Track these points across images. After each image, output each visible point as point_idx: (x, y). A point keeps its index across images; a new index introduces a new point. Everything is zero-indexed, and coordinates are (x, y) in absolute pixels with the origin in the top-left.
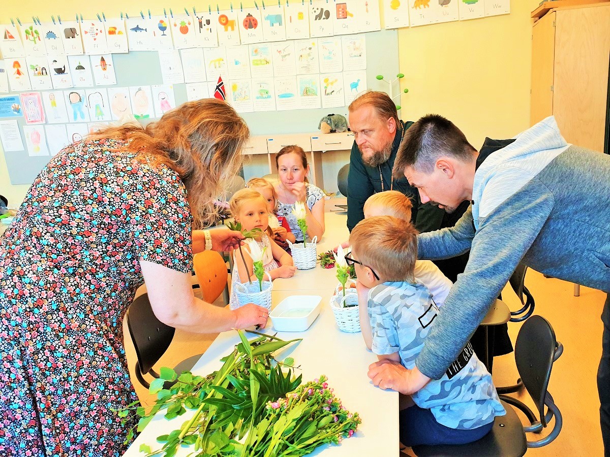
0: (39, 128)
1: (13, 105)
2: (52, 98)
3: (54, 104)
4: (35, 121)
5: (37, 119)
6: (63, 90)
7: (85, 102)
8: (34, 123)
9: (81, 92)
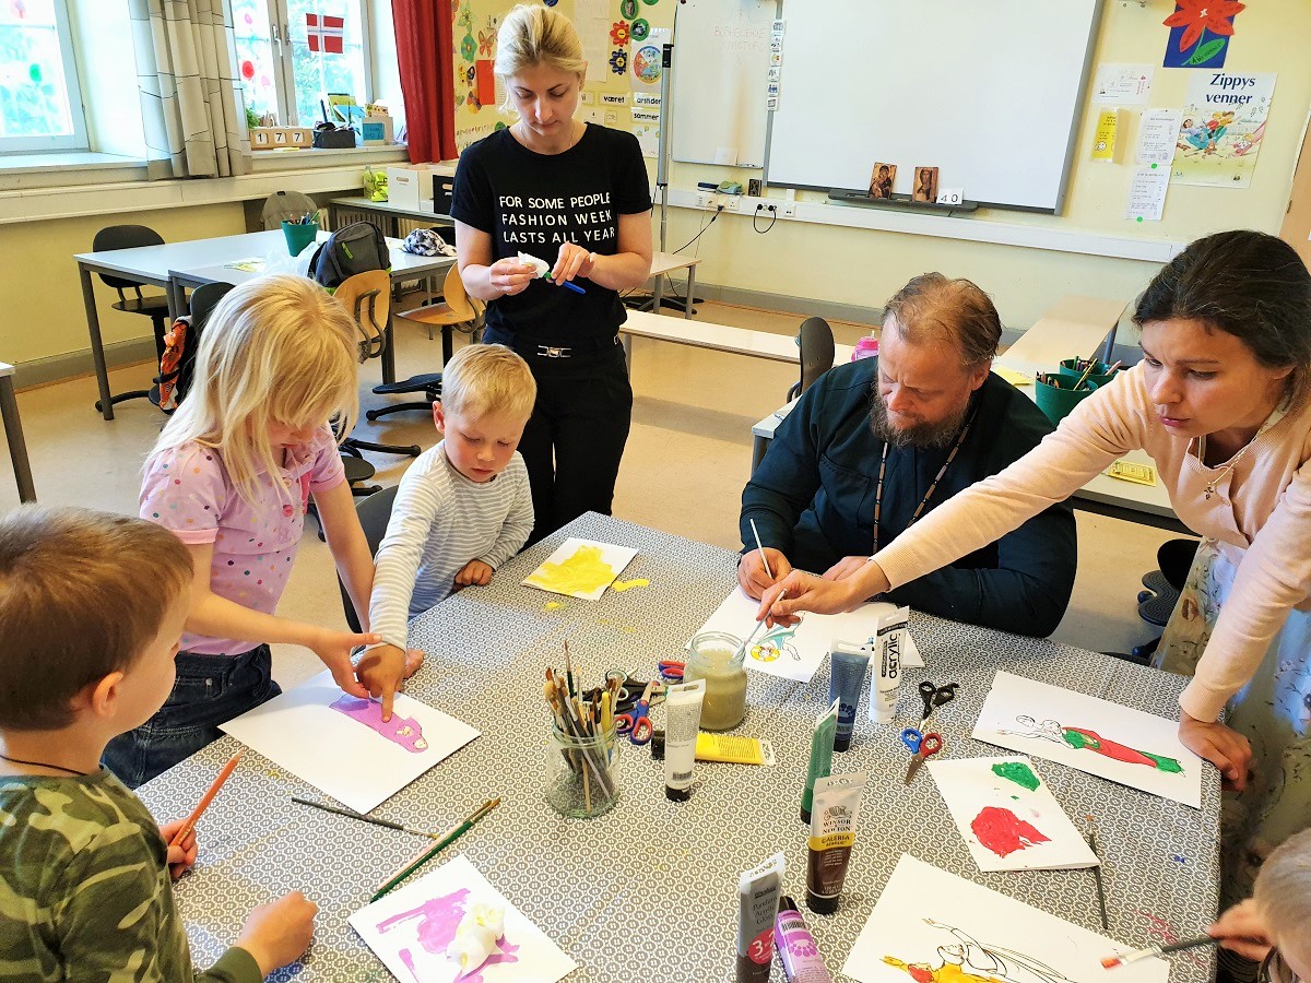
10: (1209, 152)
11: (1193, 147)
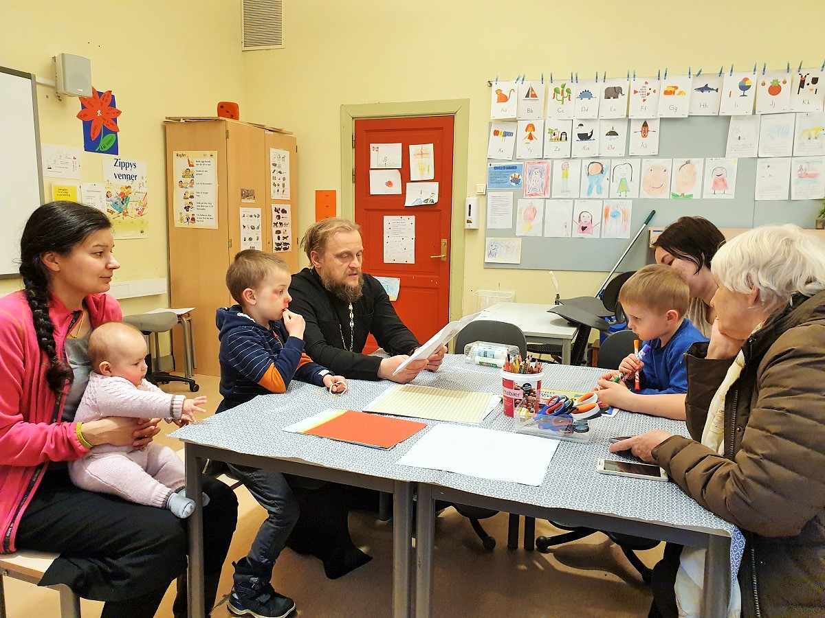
0: (539, 204)
1: (513, 175)
2: (565, 169)
3: (566, 176)
4: (536, 195)
5: (538, 193)
6: (582, 159)
7: (607, 175)
8: (532, 197)
9: (605, 163)
10: (125, 214)
11: (117, 212)
